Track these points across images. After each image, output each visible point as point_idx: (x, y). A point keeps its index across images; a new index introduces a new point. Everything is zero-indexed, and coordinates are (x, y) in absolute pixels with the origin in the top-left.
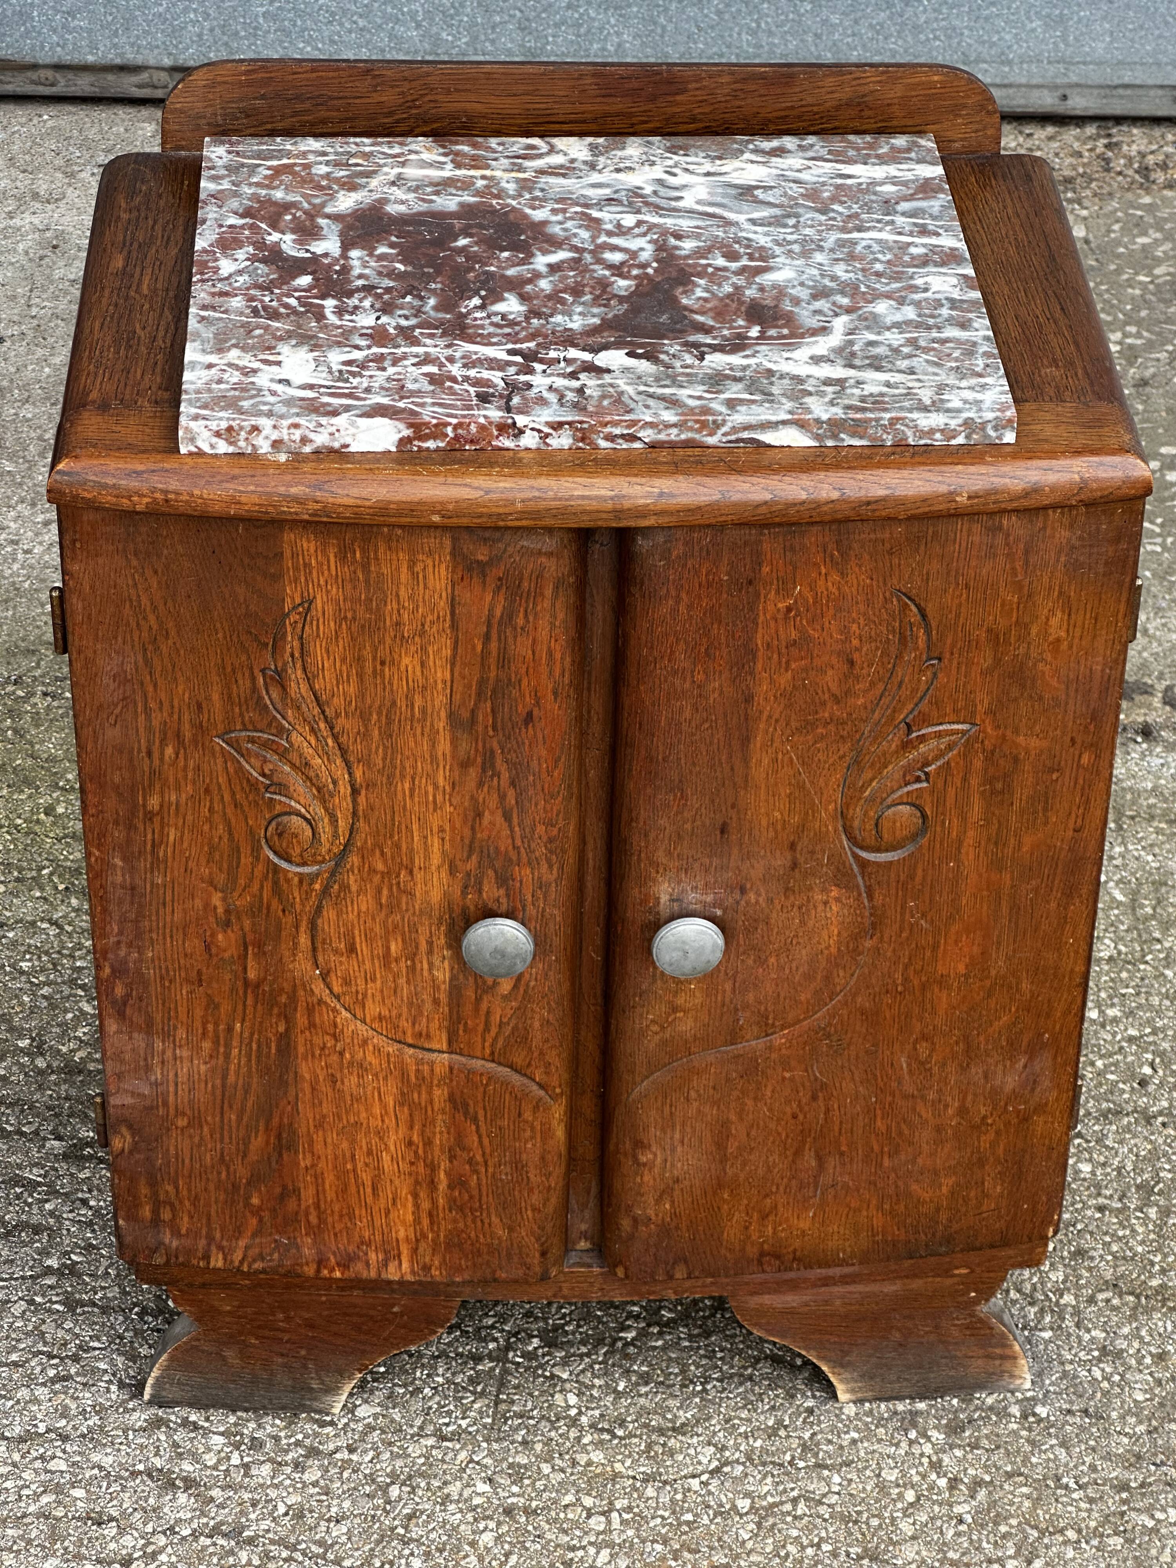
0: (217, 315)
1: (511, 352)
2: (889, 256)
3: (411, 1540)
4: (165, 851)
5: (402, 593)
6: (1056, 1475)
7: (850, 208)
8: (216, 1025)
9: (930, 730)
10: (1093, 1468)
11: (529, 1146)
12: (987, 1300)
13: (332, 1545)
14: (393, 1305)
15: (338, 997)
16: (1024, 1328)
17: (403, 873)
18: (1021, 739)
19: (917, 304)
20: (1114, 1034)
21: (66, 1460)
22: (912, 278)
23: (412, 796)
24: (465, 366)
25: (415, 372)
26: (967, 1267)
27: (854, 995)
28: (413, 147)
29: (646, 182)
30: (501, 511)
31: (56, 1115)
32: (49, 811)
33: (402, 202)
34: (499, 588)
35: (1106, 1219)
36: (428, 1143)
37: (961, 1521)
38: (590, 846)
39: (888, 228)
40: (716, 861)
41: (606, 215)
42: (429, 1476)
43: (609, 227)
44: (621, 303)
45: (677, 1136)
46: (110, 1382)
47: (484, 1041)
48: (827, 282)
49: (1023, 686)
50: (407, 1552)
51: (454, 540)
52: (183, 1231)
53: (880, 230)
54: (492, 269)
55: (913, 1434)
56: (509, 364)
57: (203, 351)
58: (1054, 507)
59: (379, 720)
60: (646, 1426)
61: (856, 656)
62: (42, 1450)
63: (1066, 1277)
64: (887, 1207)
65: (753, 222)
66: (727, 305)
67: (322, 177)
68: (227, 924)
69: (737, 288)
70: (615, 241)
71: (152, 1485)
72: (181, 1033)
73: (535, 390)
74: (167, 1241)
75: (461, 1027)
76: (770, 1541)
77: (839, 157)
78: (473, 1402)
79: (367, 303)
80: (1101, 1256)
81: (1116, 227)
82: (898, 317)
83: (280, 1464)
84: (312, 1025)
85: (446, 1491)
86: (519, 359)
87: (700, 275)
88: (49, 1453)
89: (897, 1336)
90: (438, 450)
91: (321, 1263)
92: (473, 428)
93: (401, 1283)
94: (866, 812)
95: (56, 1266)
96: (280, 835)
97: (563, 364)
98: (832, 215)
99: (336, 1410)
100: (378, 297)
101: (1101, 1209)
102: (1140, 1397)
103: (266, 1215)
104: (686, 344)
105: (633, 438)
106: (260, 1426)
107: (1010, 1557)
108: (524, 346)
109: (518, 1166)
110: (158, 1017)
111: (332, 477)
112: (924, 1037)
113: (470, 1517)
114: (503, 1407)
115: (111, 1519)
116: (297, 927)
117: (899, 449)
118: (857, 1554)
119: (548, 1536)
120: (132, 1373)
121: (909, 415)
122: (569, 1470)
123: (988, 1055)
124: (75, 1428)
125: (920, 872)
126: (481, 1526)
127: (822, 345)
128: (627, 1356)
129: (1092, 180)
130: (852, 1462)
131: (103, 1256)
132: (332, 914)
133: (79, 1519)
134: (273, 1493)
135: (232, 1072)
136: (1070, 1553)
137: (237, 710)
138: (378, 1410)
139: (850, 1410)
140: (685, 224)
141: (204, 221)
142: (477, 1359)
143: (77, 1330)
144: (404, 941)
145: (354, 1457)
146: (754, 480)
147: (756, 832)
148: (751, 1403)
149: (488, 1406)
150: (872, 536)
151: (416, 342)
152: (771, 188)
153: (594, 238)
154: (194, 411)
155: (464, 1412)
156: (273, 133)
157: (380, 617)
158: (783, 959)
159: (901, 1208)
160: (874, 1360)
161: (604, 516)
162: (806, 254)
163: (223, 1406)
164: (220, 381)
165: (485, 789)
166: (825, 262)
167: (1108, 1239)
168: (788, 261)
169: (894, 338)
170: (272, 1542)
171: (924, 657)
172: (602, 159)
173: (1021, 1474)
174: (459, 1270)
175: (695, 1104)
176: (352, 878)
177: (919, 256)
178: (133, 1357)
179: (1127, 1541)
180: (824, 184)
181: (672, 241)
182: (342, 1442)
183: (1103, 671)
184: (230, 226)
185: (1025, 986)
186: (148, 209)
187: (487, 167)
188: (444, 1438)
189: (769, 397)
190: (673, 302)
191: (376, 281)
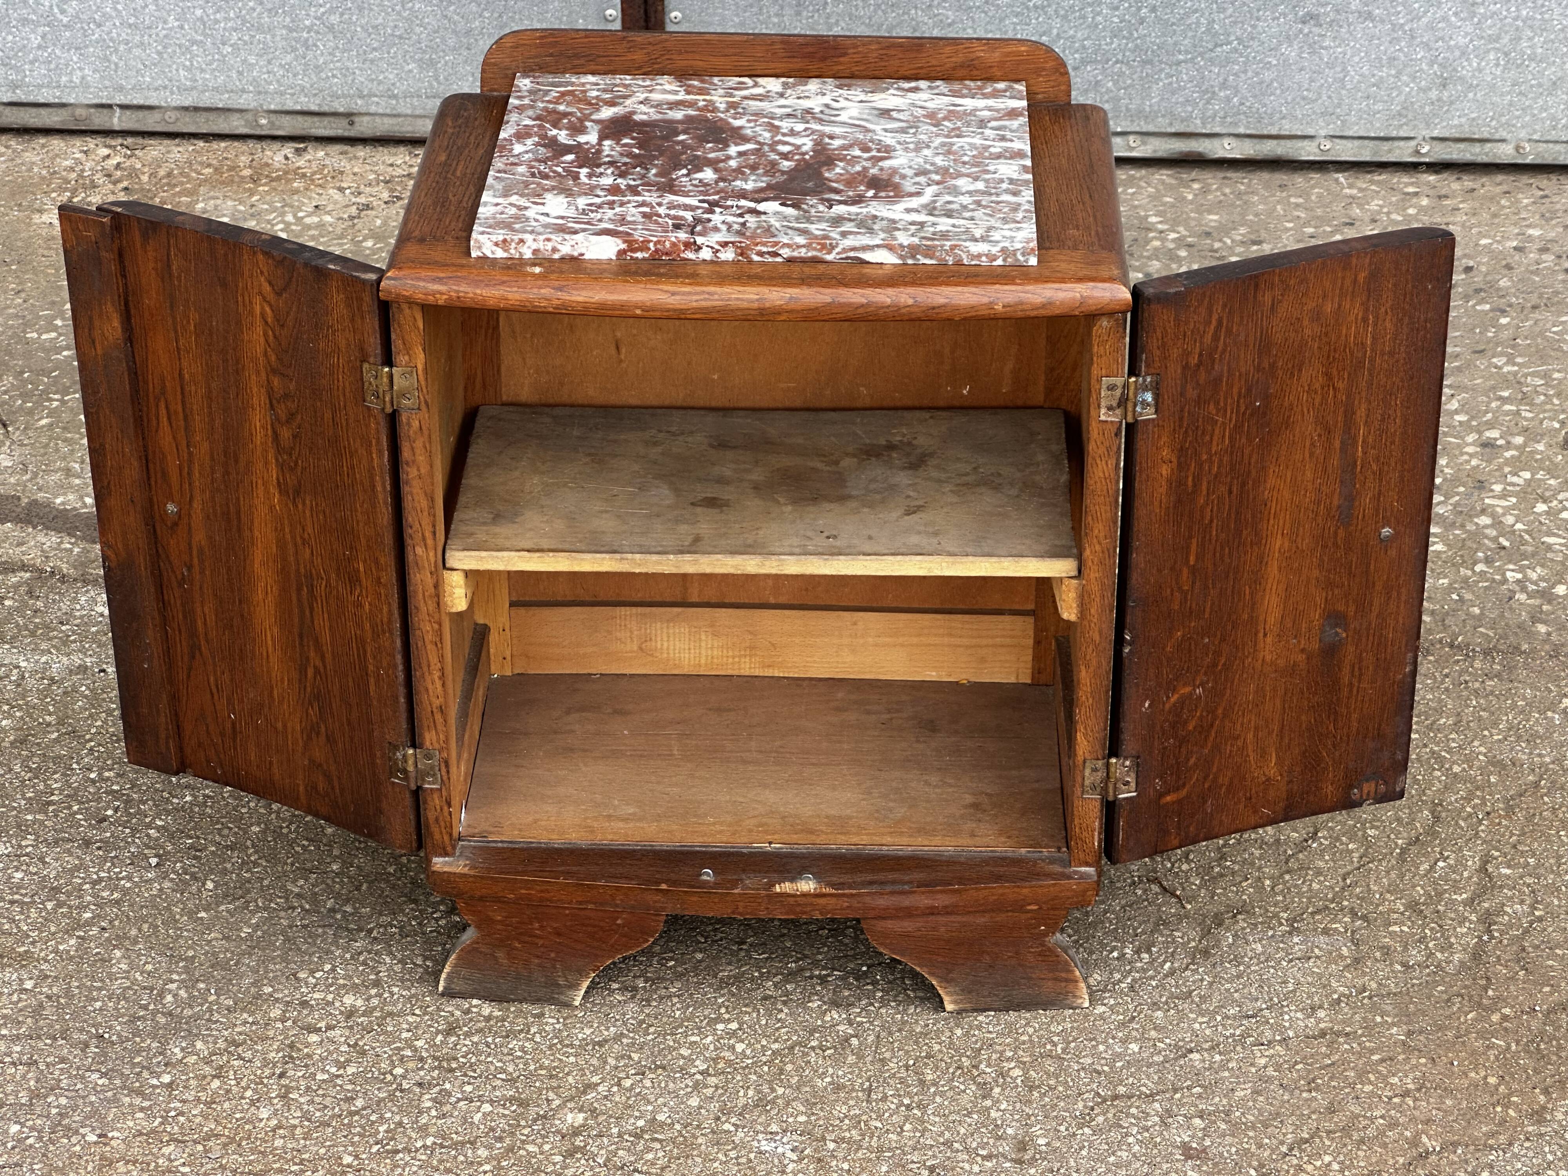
0: (507, 176)
1: (700, 201)
2: (974, 153)
7: (955, 124)
12: (1054, 935)
14: (617, 918)
19: (987, 181)
22: (987, 166)
24: (668, 208)
25: (634, 210)
28: (660, 81)
29: (816, 105)
30: (682, 307)
33: (645, 114)
39: (979, 136)
41: (785, 125)
43: (785, 131)
44: (782, 175)
48: (928, 167)
53: (973, 137)
54: (699, 153)
56: (698, 208)
57: (495, 196)
65: (886, 130)
66: (855, 178)
67: (593, 98)
69: (865, 168)
70: (787, 139)
73: (713, 223)
77: (956, 94)
79: (609, 171)
82: (972, 188)
86: (705, 205)
87: (841, 160)
90: (644, 259)
92: (668, 244)
97: (735, 209)
98: (942, 127)
99: (577, 1001)
100: (618, 168)
104: (822, 199)
105: (776, 254)
108: (711, 198)
111: (569, 283)
117: (957, 268)
121: (965, 244)
127: (914, 203)
140: (838, 130)
141: (507, 123)
146: (855, 290)
151: (638, 194)
152: (903, 111)
153: (773, 137)
154: (482, 229)
156: (564, 71)
160: (971, 978)
162: (917, 149)
164: (502, 213)
166: (930, 155)
168: (904, 154)
169: (966, 200)
172: (789, 91)
177: (996, 153)
180: (941, 109)
181: (827, 140)
184: (525, 126)
186: (466, 126)
187: (708, 94)
189: (871, 231)
190: (820, 175)
191: (617, 158)
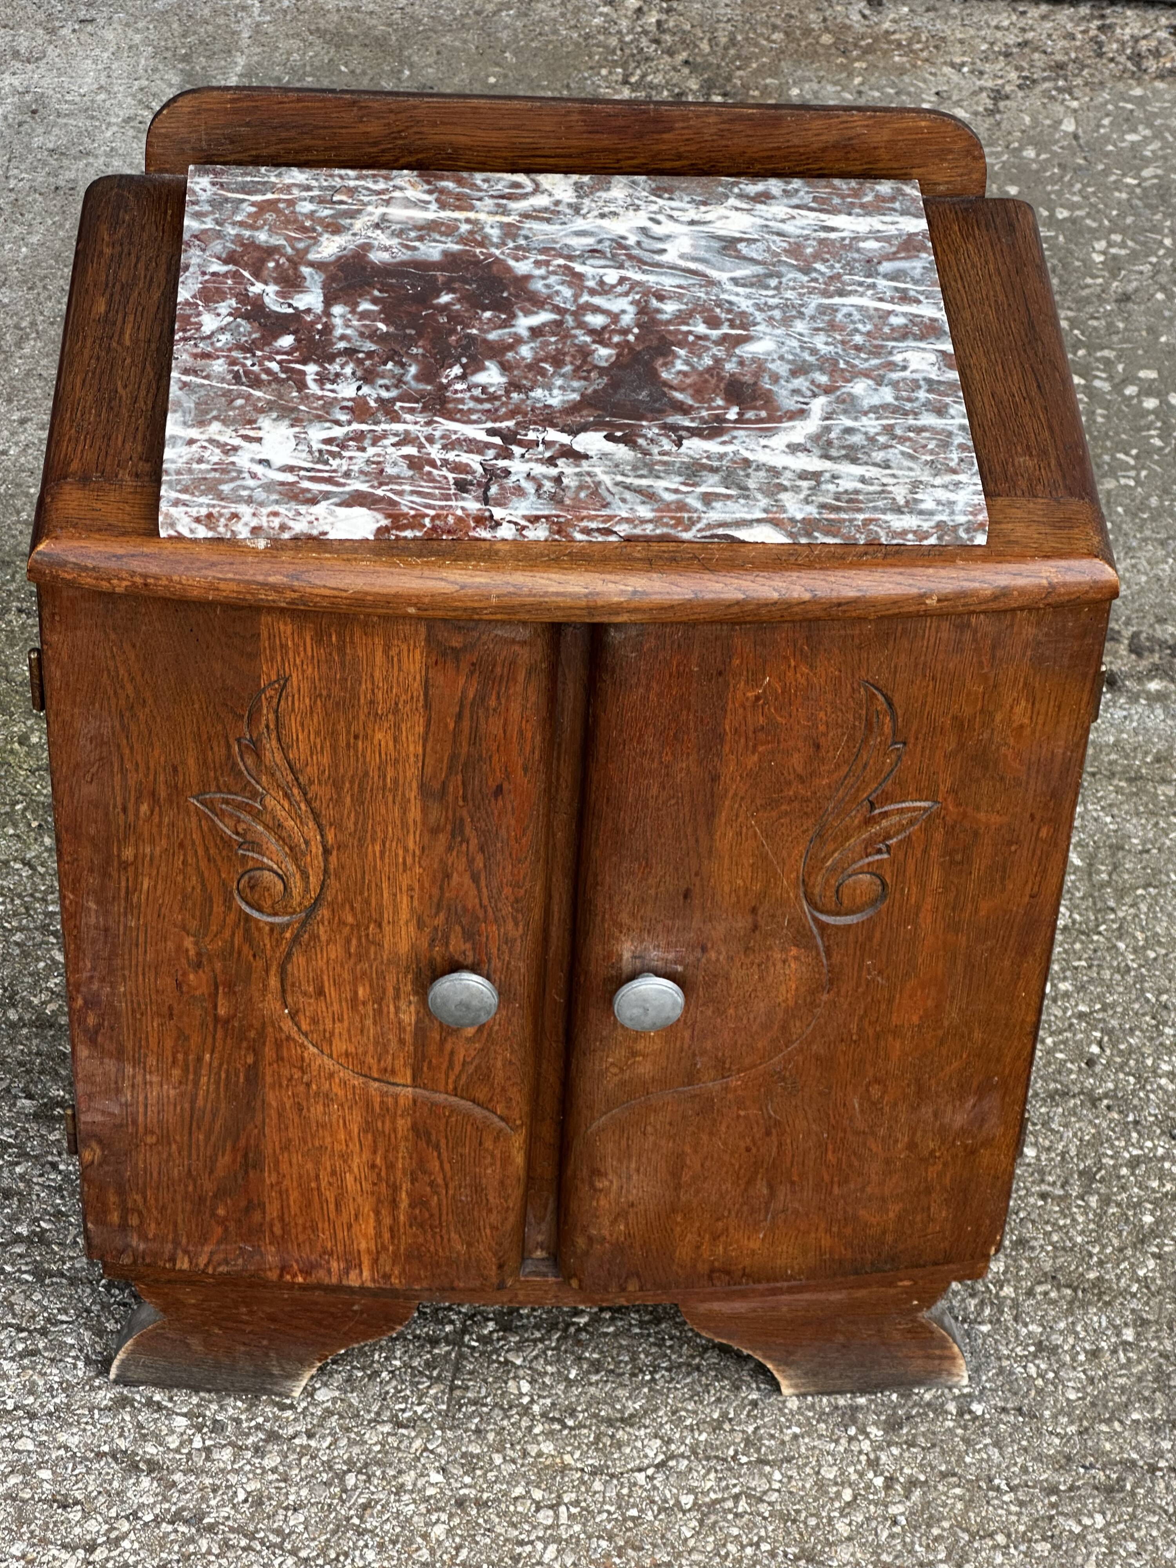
0: (199, 381)
1: (491, 432)
2: (869, 327)
3: (366, 1531)
4: (139, 898)
5: (377, 674)
6: (988, 1476)
7: (832, 267)
8: (186, 1054)
9: (892, 807)
10: (1024, 1470)
11: (489, 1171)
12: (929, 1308)
13: (289, 1534)
14: (353, 1304)
15: (306, 1035)
16: (964, 1321)
17: (372, 926)
18: (982, 816)
19: (895, 385)
20: (1065, 1010)
21: (34, 1440)
22: (891, 353)
23: (382, 858)
24: (444, 447)
25: (394, 453)
26: (910, 1279)
27: (810, 1044)
28: (398, 182)
29: (630, 231)
30: (476, 605)
31: (28, 1072)
32: (23, 740)
33: (386, 249)
34: (472, 673)
35: (1048, 1207)
36: (391, 1166)
37: (895, 1523)
38: (556, 899)
39: (870, 293)
40: (678, 922)
41: (589, 270)
42: (384, 1465)
43: (591, 284)
44: (601, 376)
45: (633, 1165)
46: (76, 1358)
47: (447, 1077)
48: (806, 356)
49: (986, 768)
50: (361, 1543)
51: (429, 628)
52: (151, 1236)
53: (862, 295)
54: (475, 331)
55: (852, 1431)
56: (488, 446)
57: (185, 423)
58: (1022, 609)
59: (351, 788)
60: (596, 1416)
61: (822, 741)
62: (10, 1429)
63: (1007, 1267)
64: (835, 1229)
65: (735, 281)
66: (706, 381)
67: (305, 215)
68: (199, 965)
69: (717, 360)
70: (597, 301)
71: (116, 1467)
72: (152, 1061)
73: (513, 478)
74: (134, 1243)
75: (426, 1065)
76: (711, 1539)
77: (824, 206)
78: (429, 1387)
79: (348, 370)
80: (1042, 1246)
81: (1106, 121)
82: (876, 400)
83: (240, 1448)
84: (280, 1058)
85: (400, 1480)
86: (497, 440)
87: (680, 345)
88: (17, 1432)
89: (841, 1339)
90: (415, 539)
91: (284, 1269)
92: (451, 520)
93: (362, 1288)
94: (827, 880)
95: (25, 1233)
96: (252, 888)
97: (541, 448)
98: (814, 275)
99: (297, 1393)
100: (360, 362)
101: (1043, 1196)
102: (1072, 1396)
103: (232, 1226)
104: (665, 427)
105: (609, 532)
106: (222, 1408)
107: (941, 1561)
108: (504, 425)
109: (478, 1189)
110: (129, 1045)
111: (311, 568)
112: (877, 1080)
113: (423, 1508)
114: (458, 1393)
115: (77, 1502)
116: (267, 971)
117: (871, 549)
118: (795, 1555)
119: (498, 1530)
120: (98, 1349)
121: (882, 517)
122: (520, 1461)
123: (938, 1096)
124: (42, 1406)
125: (877, 934)
126: (434, 1518)
127: (799, 432)
128: (578, 1342)
129: (1084, 66)
130: (793, 1458)
131: (71, 1224)
132: (302, 960)
133: (45, 1501)
134: (233, 1479)
135: (200, 1097)
136: (999, 1559)
137: (212, 774)
138: (337, 1394)
139: (793, 1404)
140: (668, 282)
141: (187, 267)
142: (434, 1342)
143: (45, 1303)
144: (371, 986)
145: (313, 1443)
146: (728, 580)
147: (718, 898)
148: (698, 1394)
149: (443, 1392)
150: (842, 632)
151: (395, 418)
152: (755, 241)
153: (576, 296)
154: (174, 495)
155: (420, 1398)
156: (257, 162)
157: (355, 696)
158: (742, 1010)
159: (848, 1231)
160: (818, 1359)
161: (578, 612)
162: (786, 322)
163: (187, 1387)
164: (200, 461)
165: (454, 853)
166: (806, 332)
167: (1049, 1228)
168: (768, 330)
169: (871, 424)
170: (232, 1530)
171: (889, 742)
172: (586, 201)
173: (954, 1475)
174: (418, 1279)
175: (652, 1139)
176: (322, 930)
177: (899, 327)
178: (100, 1332)
179: (1054, 1547)
180: (807, 238)
181: (655, 303)
182: (301, 1427)
183: (1064, 753)
184: (214, 274)
185: (977, 1035)
186: (130, 243)
187: (472, 208)
188: (400, 1425)
189: (745, 492)
190: (653, 376)
191: (357, 343)
